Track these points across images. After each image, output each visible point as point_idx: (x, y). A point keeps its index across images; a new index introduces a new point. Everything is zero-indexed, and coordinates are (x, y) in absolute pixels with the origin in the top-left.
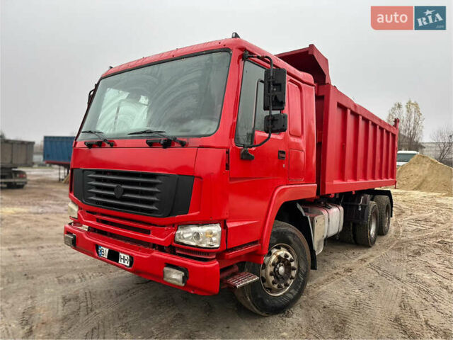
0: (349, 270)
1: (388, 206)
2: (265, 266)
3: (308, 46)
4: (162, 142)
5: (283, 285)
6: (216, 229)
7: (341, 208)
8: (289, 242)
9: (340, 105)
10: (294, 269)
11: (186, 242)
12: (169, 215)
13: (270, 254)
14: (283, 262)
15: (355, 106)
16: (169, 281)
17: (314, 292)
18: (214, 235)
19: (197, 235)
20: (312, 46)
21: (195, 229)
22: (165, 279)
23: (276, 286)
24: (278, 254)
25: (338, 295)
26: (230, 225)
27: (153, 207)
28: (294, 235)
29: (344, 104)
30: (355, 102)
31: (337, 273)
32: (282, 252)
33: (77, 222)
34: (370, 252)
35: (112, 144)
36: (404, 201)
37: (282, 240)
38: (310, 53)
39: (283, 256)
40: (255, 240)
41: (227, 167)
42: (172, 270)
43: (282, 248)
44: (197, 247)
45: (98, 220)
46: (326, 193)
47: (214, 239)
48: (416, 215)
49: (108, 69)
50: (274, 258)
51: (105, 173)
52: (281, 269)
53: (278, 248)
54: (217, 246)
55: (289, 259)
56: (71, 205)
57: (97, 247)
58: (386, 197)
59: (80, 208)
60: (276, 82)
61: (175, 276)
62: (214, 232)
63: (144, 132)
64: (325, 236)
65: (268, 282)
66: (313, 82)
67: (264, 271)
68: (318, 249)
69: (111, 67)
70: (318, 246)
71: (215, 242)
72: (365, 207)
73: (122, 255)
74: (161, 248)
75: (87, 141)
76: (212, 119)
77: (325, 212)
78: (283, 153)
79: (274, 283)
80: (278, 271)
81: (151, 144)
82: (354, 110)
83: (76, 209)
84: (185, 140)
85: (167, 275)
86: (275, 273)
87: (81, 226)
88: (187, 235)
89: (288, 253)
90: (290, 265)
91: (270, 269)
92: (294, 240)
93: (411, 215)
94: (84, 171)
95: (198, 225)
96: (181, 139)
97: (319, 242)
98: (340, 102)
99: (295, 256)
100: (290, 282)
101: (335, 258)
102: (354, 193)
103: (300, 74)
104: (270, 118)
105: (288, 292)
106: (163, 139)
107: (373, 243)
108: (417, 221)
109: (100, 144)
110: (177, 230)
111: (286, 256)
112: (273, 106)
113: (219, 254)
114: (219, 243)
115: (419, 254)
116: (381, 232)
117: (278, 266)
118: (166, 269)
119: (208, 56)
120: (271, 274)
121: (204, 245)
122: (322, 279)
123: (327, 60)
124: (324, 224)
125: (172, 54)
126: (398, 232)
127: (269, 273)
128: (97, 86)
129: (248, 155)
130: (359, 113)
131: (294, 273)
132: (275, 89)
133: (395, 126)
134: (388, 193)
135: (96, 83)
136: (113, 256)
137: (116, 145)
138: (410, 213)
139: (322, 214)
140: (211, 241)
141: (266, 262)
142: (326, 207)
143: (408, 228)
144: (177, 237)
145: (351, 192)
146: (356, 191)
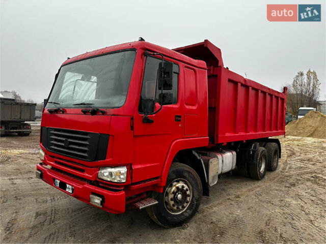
0: (238, 197)
1: (276, 151)
2: (167, 194)
3: (203, 41)
4: (90, 111)
5: (180, 207)
6: (124, 170)
7: (234, 153)
8: (184, 177)
9: (230, 80)
10: (189, 196)
11: (105, 178)
12: (94, 160)
13: (171, 186)
14: (181, 191)
15: (245, 80)
16: (93, 204)
17: (208, 212)
18: (123, 174)
19: (111, 174)
20: (206, 41)
21: (110, 170)
22: (91, 202)
23: (175, 208)
24: (177, 185)
25: (225, 214)
26: (135, 167)
27: (86, 155)
28: (189, 172)
29: (236, 80)
30: (245, 77)
31: (229, 199)
32: (180, 185)
33: (44, 163)
34: (259, 183)
35: (64, 111)
36: (298, 145)
37: (180, 176)
38: (205, 46)
39: (180, 187)
40: (157, 176)
41: (132, 128)
42: (94, 196)
43: (180, 182)
44: (110, 181)
45: (56, 162)
46: (219, 142)
47: (122, 177)
48: (303, 156)
49: (67, 59)
50: (174, 188)
51: (59, 130)
52: (179, 196)
53: (178, 181)
54: (124, 181)
55: (185, 189)
56: (41, 152)
57: (54, 179)
58: (274, 144)
59: (45, 154)
60: (166, 71)
61: (97, 201)
62: (122, 172)
63: (82, 104)
64: (220, 172)
65: (170, 205)
66: (206, 67)
67: (167, 197)
68: (213, 182)
69: (69, 58)
70: (213, 179)
71: (123, 179)
72: (255, 151)
73: (68, 186)
74: (91, 182)
75: (49, 109)
76: (122, 95)
77: (219, 156)
78: (180, 117)
79: (174, 205)
80: (177, 197)
81: (85, 112)
82: (244, 83)
83: (43, 154)
84: (105, 110)
85: (92, 200)
86: (175, 199)
87: (47, 165)
88: (106, 173)
89: (184, 185)
90: (186, 193)
91: (171, 196)
92: (189, 176)
93: (300, 156)
94: (47, 128)
95: (112, 167)
96: (102, 109)
97: (214, 177)
98: (230, 78)
99: (191, 187)
100: (187, 205)
101: (231, 188)
102: (244, 141)
103: (195, 62)
104: (162, 95)
105: (185, 211)
106: (91, 109)
107: (263, 176)
108: (302, 160)
109: (57, 111)
110: (99, 170)
111: (183, 187)
112: (164, 87)
113: (126, 187)
114: (125, 179)
115: (294, 185)
116: (270, 168)
117: (177, 194)
118: (91, 196)
119: (123, 53)
120: (172, 200)
121: (116, 181)
122: (216, 202)
123: (219, 50)
124: (218, 164)
125: (103, 51)
126: (284, 169)
127: (170, 199)
128: (59, 70)
129: (148, 119)
130: (248, 84)
131: (188, 199)
132: (165, 76)
133: (284, 92)
134: (277, 141)
135: (59, 69)
136: (63, 186)
137: (66, 112)
138: (299, 154)
139: (218, 158)
140: (120, 178)
141: (168, 191)
142: (222, 152)
143: (293, 166)
144: (99, 174)
145: (242, 141)
146: (246, 140)
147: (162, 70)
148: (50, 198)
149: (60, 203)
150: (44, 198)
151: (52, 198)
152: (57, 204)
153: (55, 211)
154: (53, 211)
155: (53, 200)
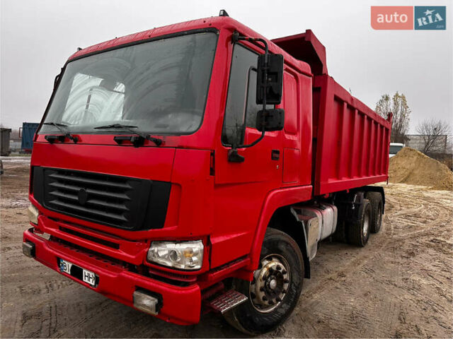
0: (341, 275)
1: (380, 203)
2: (254, 281)
3: (305, 32)
4: (132, 140)
5: (274, 300)
6: (198, 246)
7: (335, 208)
8: (280, 252)
9: (337, 99)
10: (286, 281)
11: (161, 261)
12: (140, 229)
13: (260, 267)
14: (275, 275)
15: (352, 99)
16: (140, 308)
17: (306, 303)
18: (196, 254)
19: (174, 255)
20: (309, 32)
21: (171, 246)
22: (135, 305)
23: (266, 302)
24: (270, 266)
25: (333, 305)
26: (216, 240)
27: (122, 218)
28: (287, 244)
29: (341, 97)
30: (352, 95)
31: (331, 279)
32: (274, 264)
33: (37, 228)
34: (363, 252)
35: (76, 139)
36: (392, 194)
37: (273, 250)
38: (306, 40)
39: (275, 269)
40: (245, 254)
41: (212, 171)
42: (142, 295)
43: (274, 259)
44: (173, 268)
45: (61, 229)
46: (321, 193)
47: (195, 259)
48: (405, 211)
49: (76, 51)
50: (265, 271)
51: (68, 173)
52: (273, 283)
53: (270, 259)
54: (198, 267)
55: (281, 271)
56: (32, 209)
57: (58, 260)
58: (378, 194)
59: (40, 213)
60: (272, 71)
61: (147, 302)
62: (194, 250)
63: (113, 127)
64: (318, 239)
65: (258, 298)
66: (310, 72)
67: (254, 286)
68: (312, 255)
69: (80, 49)
70: (312, 250)
71: (196, 263)
72: (359, 205)
73: (85, 272)
74: (131, 267)
75: (48, 134)
76: (193, 113)
77: (318, 214)
78: (277, 152)
79: (264, 299)
80: (269, 285)
81: (120, 142)
82: (350, 102)
83: (36, 214)
84: (161, 138)
85: (137, 301)
86: (266, 288)
87: (42, 233)
88: (162, 253)
89: (281, 265)
90: (283, 277)
91: (260, 284)
92: (287, 249)
93: (401, 209)
94: (44, 169)
95: (175, 241)
96: (156, 137)
97: (313, 247)
98: (337, 94)
99: (288, 267)
100: (282, 296)
102: (348, 192)
103: (297, 63)
104: (264, 114)
105: (280, 307)
106: (134, 136)
107: (366, 242)
108: (407, 216)
109: (63, 139)
110: (150, 246)
111: (278, 268)
112: (268, 99)
113: (199, 276)
114: (201, 263)
115: (412, 254)
116: (373, 229)
117: (269, 279)
118: (136, 293)
119: (189, 37)
120: (262, 290)
121: (183, 267)
122: (314, 285)
123: (324, 48)
124: (318, 227)
125: (149, 34)
126: (388, 229)
127: (259, 288)
128: (63, 70)
129: (238, 156)
130: (355, 106)
131: (286, 286)
132: (270, 79)
133: (389, 119)
134: (381, 190)
135: (63, 67)
136: (76, 273)
137: (81, 141)
138: (399, 208)
139: (316, 216)
140: (191, 261)
141: (256, 275)
142: (321, 208)
143: (399, 225)
144: (150, 254)
145: (346, 191)
146: (350, 190)
147: (266, 68)
148: (44, 286)
149: (63, 293)
150: (34, 285)
151: (48, 284)
152: (57, 295)
153: (56, 310)
154: (53, 310)
155: (50, 288)
